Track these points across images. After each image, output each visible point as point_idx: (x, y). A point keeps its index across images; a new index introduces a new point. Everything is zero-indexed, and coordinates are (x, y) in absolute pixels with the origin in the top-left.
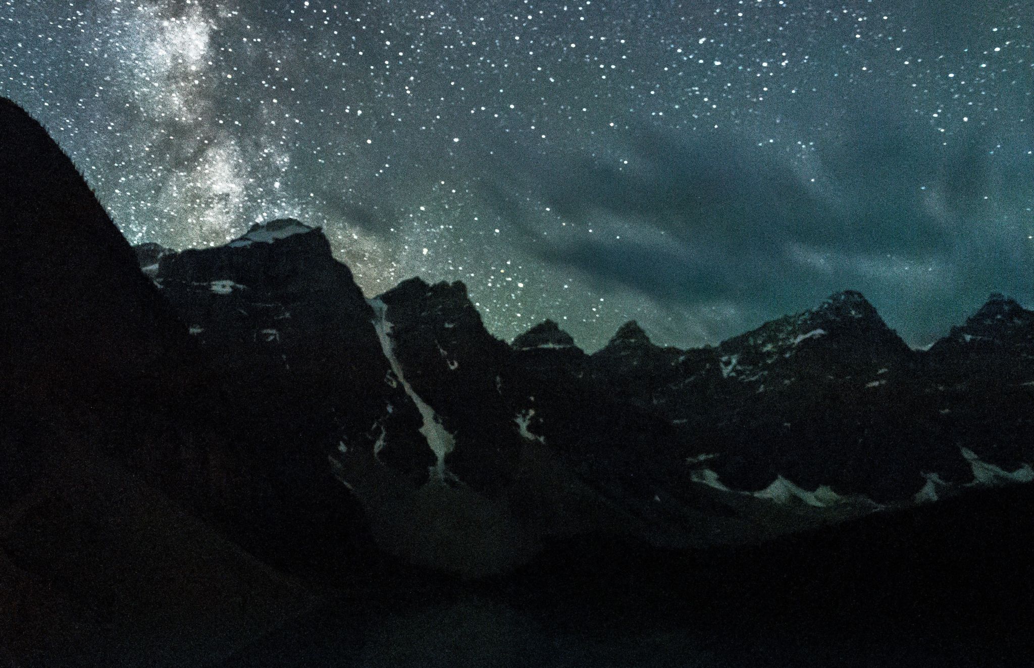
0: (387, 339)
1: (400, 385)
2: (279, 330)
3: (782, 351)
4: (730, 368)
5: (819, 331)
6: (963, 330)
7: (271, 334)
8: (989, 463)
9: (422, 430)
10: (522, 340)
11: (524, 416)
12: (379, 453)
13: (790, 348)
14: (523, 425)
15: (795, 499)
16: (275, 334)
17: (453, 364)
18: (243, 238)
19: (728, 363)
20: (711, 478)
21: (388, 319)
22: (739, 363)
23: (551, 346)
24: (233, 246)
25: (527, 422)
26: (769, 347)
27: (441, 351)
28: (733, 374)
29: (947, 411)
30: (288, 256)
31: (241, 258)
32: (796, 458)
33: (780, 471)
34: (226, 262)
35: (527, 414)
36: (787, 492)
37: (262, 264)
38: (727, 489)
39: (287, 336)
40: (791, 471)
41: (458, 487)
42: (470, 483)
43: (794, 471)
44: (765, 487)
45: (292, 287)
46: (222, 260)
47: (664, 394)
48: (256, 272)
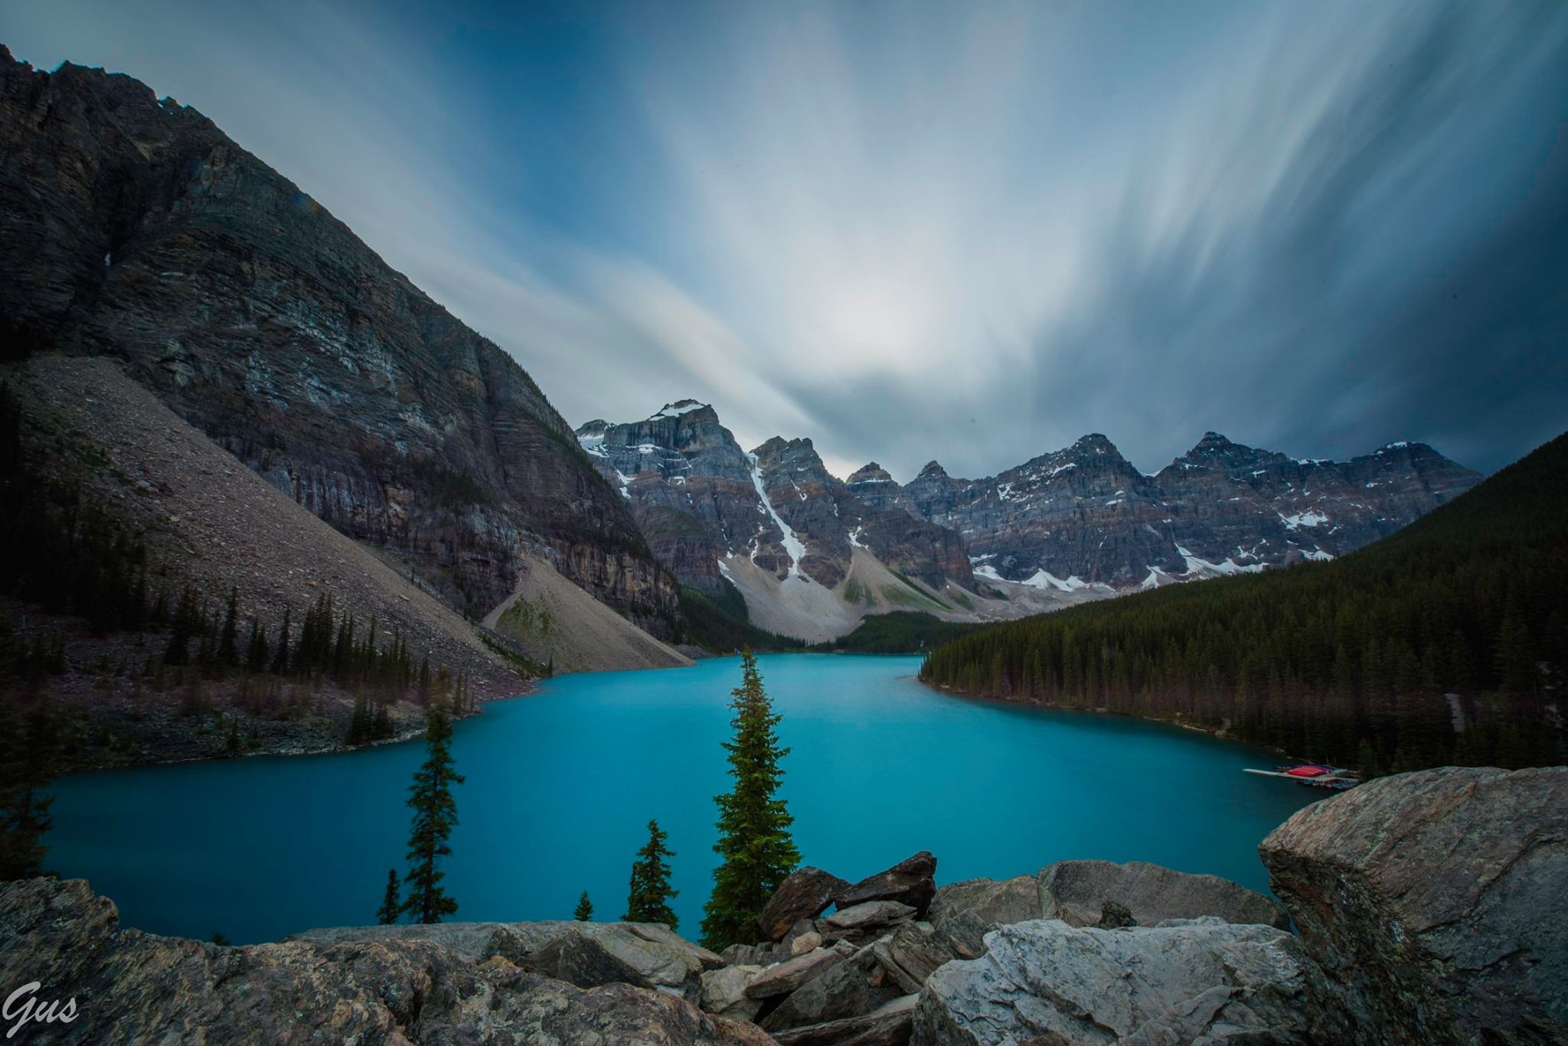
0: (759, 480)
1: (767, 511)
2: (685, 476)
3: (1043, 479)
4: (1006, 492)
5: (1072, 465)
6: (1183, 460)
7: (680, 480)
8: (1201, 558)
9: (783, 543)
10: (854, 477)
11: (854, 532)
12: (754, 559)
13: (1049, 477)
14: (853, 537)
15: (1053, 586)
16: (683, 480)
17: (803, 497)
18: (659, 415)
19: (1003, 490)
20: (990, 573)
21: (758, 466)
22: (1012, 489)
23: (875, 481)
24: (652, 420)
26: (1034, 477)
27: (796, 488)
28: (1008, 497)
29: (1169, 520)
30: (689, 425)
31: (657, 429)
32: (1053, 556)
33: (1041, 567)
34: (648, 431)
35: (856, 529)
36: (1046, 582)
37: (672, 432)
38: (1002, 579)
39: (691, 480)
40: (1049, 566)
41: (808, 581)
42: (816, 578)
43: (1051, 567)
44: (1029, 578)
45: (693, 447)
46: (646, 430)
47: (957, 513)
48: (669, 438)
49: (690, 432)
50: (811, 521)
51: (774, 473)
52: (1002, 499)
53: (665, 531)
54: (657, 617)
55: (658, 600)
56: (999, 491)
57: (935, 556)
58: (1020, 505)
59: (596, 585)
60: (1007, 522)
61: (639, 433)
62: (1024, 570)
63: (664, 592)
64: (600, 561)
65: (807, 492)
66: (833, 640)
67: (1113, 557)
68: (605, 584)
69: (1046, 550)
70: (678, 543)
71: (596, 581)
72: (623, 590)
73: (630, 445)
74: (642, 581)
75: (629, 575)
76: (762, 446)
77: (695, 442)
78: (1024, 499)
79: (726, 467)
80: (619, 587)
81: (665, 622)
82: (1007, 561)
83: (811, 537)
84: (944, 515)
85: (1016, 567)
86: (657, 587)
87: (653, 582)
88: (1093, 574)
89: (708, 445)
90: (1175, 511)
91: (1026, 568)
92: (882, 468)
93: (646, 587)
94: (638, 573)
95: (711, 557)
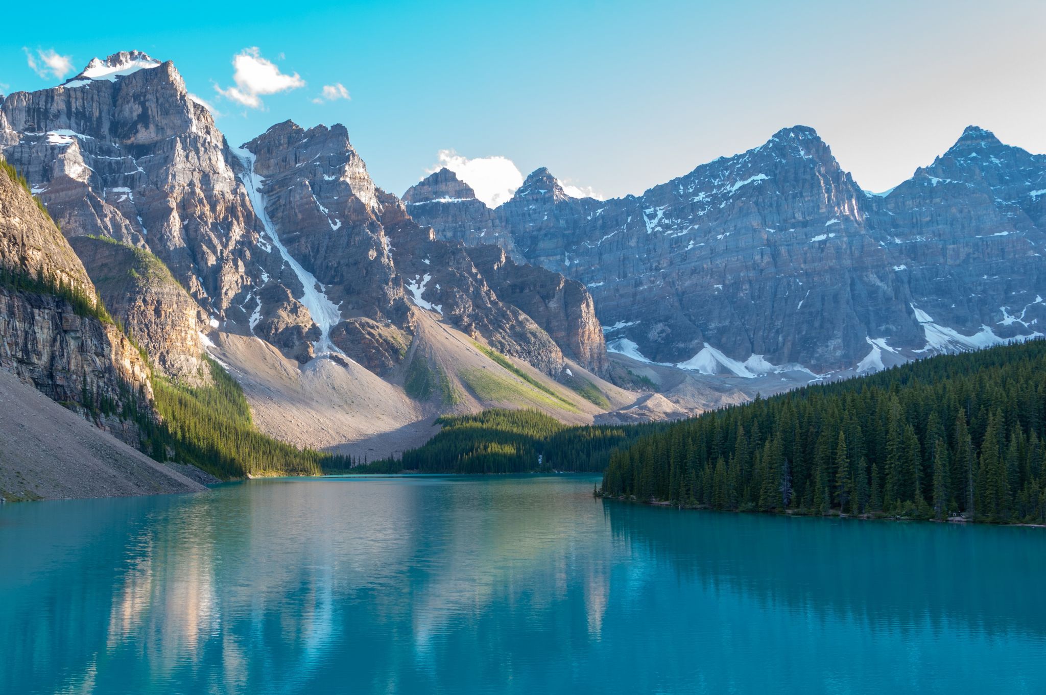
1: (274, 248)
2: (132, 187)
3: (715, 200)
4: (656, 221)
5: (761, 177)
6: (930, 171)
7: (124, 193)
8: (946, 325)
10: (415, 193)
11: (419, 282)
12: (255, 328)
13: (725, 197)
14: (417, 292)
15: (723, 370)
16: (128, 194)
17: (335, 224)
18: (80, 77)
19: (652, 216)
20: (629, 348)
21: (256, 172)
22: (666, 215)
23: (447, 199)
24: (68, 86)
25: (423, 289)
26: (701, 197)
27: (322, 208)
28: (659, 229)
29: (902, 266)
30: (136, 97)
31: (79, 103)
32: (727, 323)
33: (708, 340)
34: (62, 106)
35: (422, 279)
36: (714, 363)
37: (105, 108)
38: (647, 361)
39: (142, 194)
40: (720, 341)
41: (345, 365)
42: (359, 361)
43: (724, 340)
44: (689, 357)
45: (144, 136)
46: (59, 104)
47: (578, 254)
48: (100, 118)
49: (138, 110)
50: (348, 265)
51: (284, 183)
52: (649, 231)
53: (106, 279)
54: (124, 416)
55: (124, 389)
56: (646, 219)
57: (548, 323)
58: (678, 240)
59: (20, 361)
60: (657, 269)
61: (46, 110)
62: (681, 345)
63: (133, 375)
64: (24, 320)
65: (342, 216)
66: (398, 457)
67: (817, 323)
68: (34, 359)
69: (716, 313)
71: (19, 355)
72: (66, 370)
73: (32, 130)
74: (97, 355)
75: (73, 344)
76: (262, 137)
77: (147, 127)
78: (685, 232)
80: (59, 365)
81: (137, 425)
82: (656, 332)
83: (349, 291)
84: (558, 257)
85: (668, 340)
88: (786, 351)
89: (169, 132)
91: (684, 341)
92: (459, 178)
93: (103, 366)
94: (89, 341)
95: (187, 323)
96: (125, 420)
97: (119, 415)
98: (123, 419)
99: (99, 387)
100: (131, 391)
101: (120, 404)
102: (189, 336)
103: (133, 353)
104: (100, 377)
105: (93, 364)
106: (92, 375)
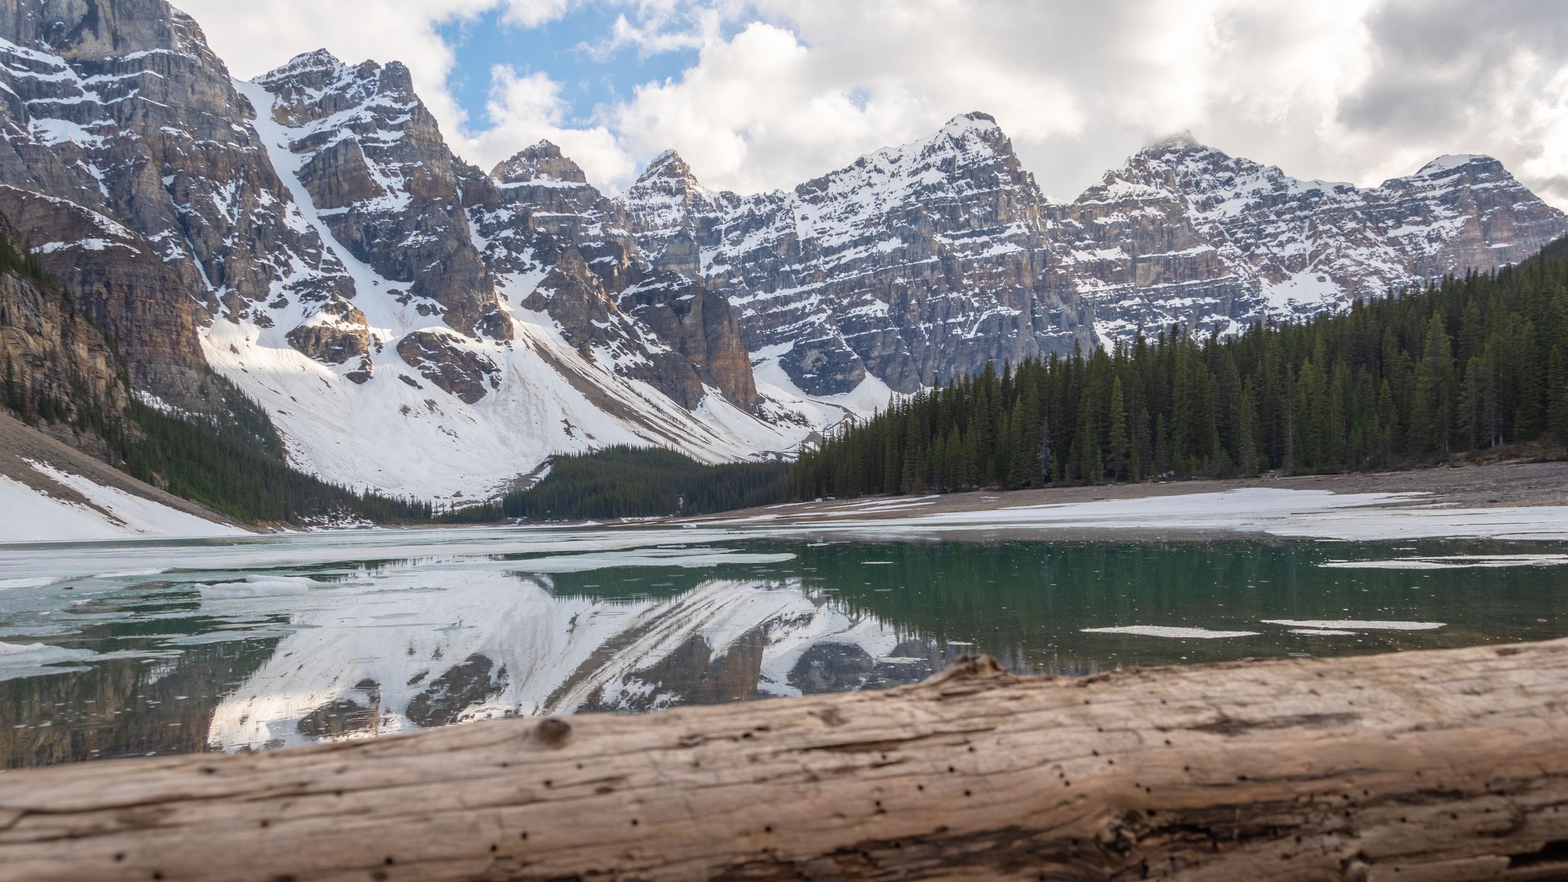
1: (310, 228)
4: (809, 224)
6: (1117, 176)
9: (355, 302)
10: (504, 170)
12: (286, 333)
17: (398, 200)
19: (804, 218)
21: (277, 119)
22: (821, 218)
23: (550, 181)
27: (378, 177)
28: (814, 234)
32: (890, 351)
33: (871, 370)
39: (96, 135)
40: (884, 372)
41: (420, 386)
42: (438, 383)
43: (889, 371)
44: (849, 391)
45: (93, 48)
47: (716, 262)
49: (80, 9)
50: (417, 254)
51: (319, 138)
52: (800, 236)
54: (80, 426)
55: (79, 388)
56: (796, 220)
57: (683, 343)
58: (835, 249)
60: (809, 282)
62: (839, 377)
63: (93, 370)
65: (408, 191)
66: (497, 502)
67: (993, 353)
69: (880, 338)
70: (84, 283)
77: (97, 36)
78: (843, 238)
79: (191, 111)
81: (103, 440)
82: (809, 360)
84: (692, 266)
85: (824, 371)
86: (72, 357)
87: (57, 339)
89: (134, 46)
90: (1101, 270)
91: (843, 371)
92: (564, 154)
93: (41, 350)
94: (14, 309)
95: (179, 320)
96: (83, 431)
97: (73, 425)
98: (79, 430)
99: (34, 379)
100: (91, 391)
101: (73, 407)
102: (183, 339)
103: (93, 337)
104: (37, 366)
105: (23, 344)
106: (22, 361)
